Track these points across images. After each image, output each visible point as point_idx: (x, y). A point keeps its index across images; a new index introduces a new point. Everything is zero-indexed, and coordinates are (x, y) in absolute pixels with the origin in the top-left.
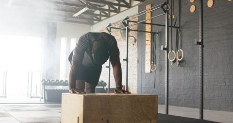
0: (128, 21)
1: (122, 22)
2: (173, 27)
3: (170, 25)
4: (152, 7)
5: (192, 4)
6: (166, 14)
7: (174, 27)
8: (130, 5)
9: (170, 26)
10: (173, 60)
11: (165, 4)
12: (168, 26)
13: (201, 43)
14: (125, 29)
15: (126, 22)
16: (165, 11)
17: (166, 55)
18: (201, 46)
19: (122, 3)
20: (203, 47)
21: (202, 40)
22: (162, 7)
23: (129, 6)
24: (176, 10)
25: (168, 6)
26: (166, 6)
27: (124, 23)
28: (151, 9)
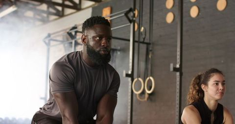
0: (76, 32)
1: (68, 33)
2: (141, 42)
3: (136, 39)
4: (111, 13)
5: (168, 11)
6: (132, 25)
7: (143, 43)
8: (79, 7)
9: (137, 42)
10: (140, 92)
11: (131, 10)
12: (134, 41)
13: (179, 70)
14: (71, 43)
15: (73, 33)
16: (130, 21)
17: (130, 84)
18: (178, 74)
19: (67, 3)
20: (181, 75)
21: (181, 65)
22: (126, 14)
23: (77, 7)
24: (146, 18)
25: (134, 14)
26: (131, 14)
27: (70, 34)
28: (111, 17)
